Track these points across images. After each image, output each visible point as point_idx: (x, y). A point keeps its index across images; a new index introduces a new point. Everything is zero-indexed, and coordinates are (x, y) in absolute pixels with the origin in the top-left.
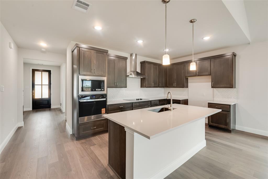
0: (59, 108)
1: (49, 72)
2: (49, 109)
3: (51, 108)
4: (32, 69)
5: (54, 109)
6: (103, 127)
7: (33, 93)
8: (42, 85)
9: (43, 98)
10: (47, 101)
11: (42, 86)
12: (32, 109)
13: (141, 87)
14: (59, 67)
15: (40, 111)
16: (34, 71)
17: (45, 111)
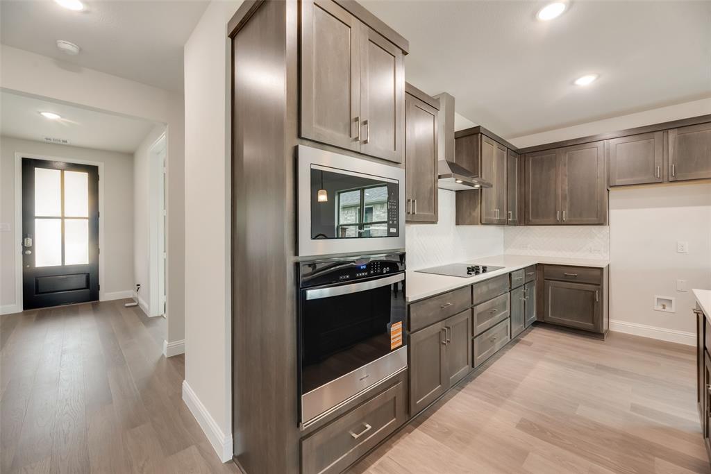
0: (131, 300)
1: (93, 171)
2: (93, 304)
3: (101, 299)
4: (23, 159)
5: (113, 304)
6: (395, 416)
7: (25, 248)
8: (63, 218)
9: (66, 264)
10: (84, 277)
11: (66, 220)
12: (25, 308)
13: (457, 223)
14: (128, 157)
15: (57, 315)
16: (29, 165)
17: (75, 312)
